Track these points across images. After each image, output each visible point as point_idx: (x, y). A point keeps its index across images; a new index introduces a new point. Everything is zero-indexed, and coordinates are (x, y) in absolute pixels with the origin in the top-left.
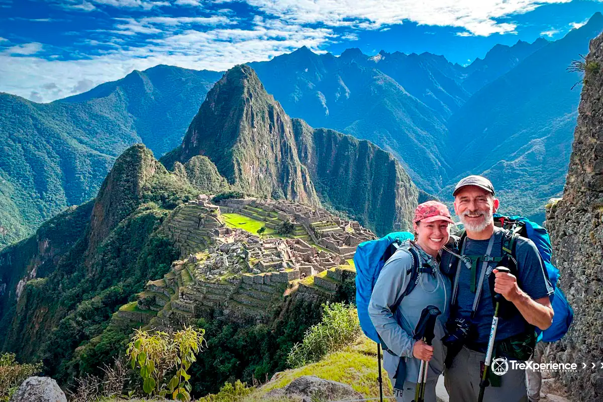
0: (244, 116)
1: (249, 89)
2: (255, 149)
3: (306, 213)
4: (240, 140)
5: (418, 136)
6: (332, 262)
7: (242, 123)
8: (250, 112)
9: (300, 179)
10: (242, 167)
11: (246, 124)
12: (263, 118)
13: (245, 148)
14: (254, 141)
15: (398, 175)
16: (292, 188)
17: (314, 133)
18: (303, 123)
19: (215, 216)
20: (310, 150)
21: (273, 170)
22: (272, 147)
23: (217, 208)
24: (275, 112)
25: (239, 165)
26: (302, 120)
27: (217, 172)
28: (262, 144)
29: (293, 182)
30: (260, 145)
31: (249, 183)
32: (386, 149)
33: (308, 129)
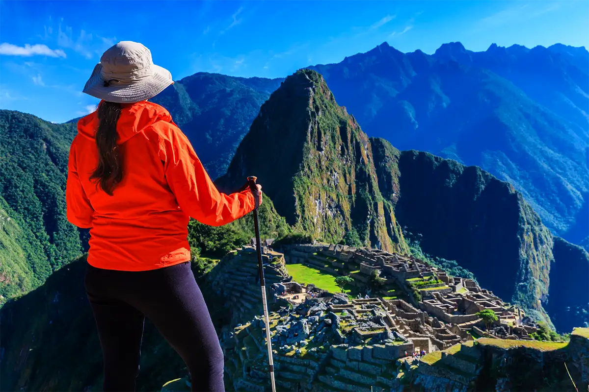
0: (309, 135)
1: (314, 99)
2: (322, 179)
3: (400, 265)
4: (303, 167)
5: (549, 160)
6: (452, 334)
7: (305, 145)
8: (316, 130)
9: (382, 219)
10: (304, 201)
11: (310, 145)
12: (333, 137)
13: (309, 177)
14: (320, 168)
15: (522, 214)
16: (372, 232)
17: (401, 156)
18: (386, 143)
19: (279, 266)
20: (395, 180)
21: (346, 207)
22: (345, 176)
23: (281, 256)
24: (349, 129)
25: (301, 199)
26: (384, 140)
27: (274, 209)
28: (331, 172)
29: (372, 223)
30: (329, 173)
31: (313, 224)
32: (502, 177)
33: (392, 151)
